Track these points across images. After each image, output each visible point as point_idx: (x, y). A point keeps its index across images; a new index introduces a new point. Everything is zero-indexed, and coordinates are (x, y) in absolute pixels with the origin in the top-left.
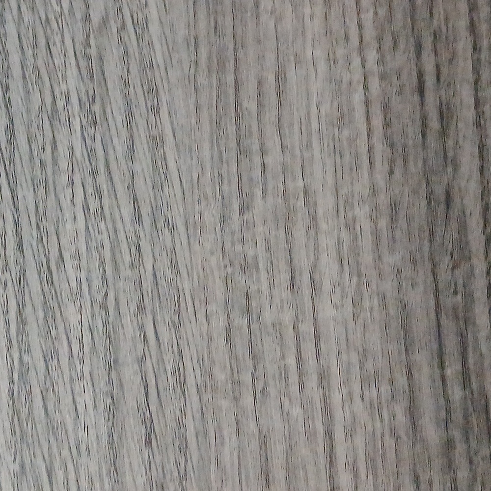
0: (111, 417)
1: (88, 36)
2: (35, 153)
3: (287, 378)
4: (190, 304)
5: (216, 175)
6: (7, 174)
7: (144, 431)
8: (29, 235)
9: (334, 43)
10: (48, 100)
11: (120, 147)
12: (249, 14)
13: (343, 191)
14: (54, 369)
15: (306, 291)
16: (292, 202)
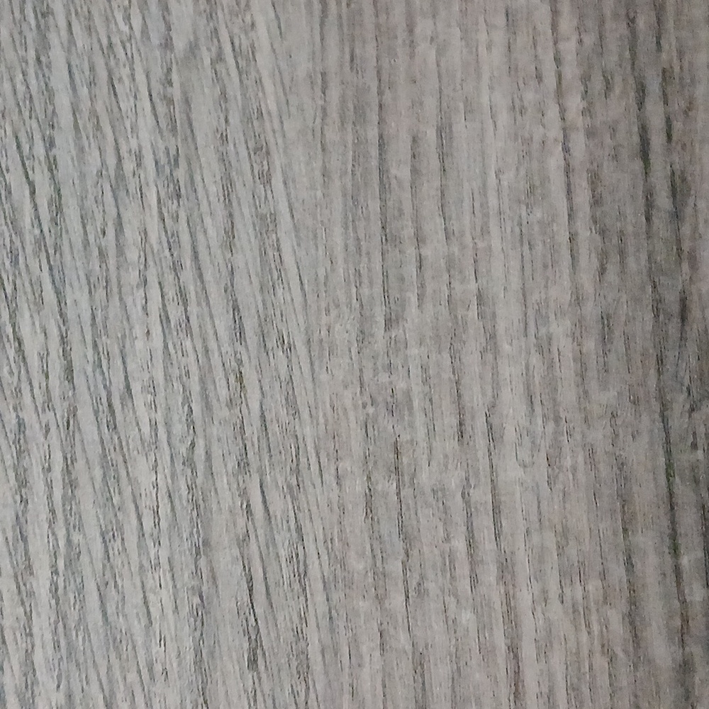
0: (199, 623)
1: (169, 70)
2: (91, 238)
3: (453, 568)
4: (313, 460)
5: (352, 271)
6: (51, 269)
7: (246, 645)
8: (82, 356)
9: (522, 85)
10: (111, 161)
11: (213, 230)
12: (400, 41)
13: (534, 297)
14: (117, 553)
15: (481, 442)
16: (460, 312)
